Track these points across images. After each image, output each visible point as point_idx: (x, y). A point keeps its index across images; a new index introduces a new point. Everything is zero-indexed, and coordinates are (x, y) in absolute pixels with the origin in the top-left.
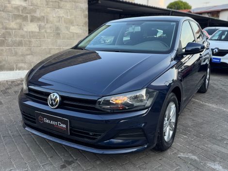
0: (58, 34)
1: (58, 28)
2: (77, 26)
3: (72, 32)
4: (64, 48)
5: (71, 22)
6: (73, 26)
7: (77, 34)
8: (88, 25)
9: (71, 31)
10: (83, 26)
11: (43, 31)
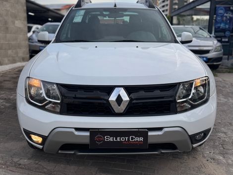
0: (7, 28)
1: (6, 23)
2: (19, 21)
3: (16, 27)
4: (12, 42)
5: (15, 17)
6: (17, 20)
7: (20, 28)
8: (26, 19)
9: (16, 25)
10: (23, 21)
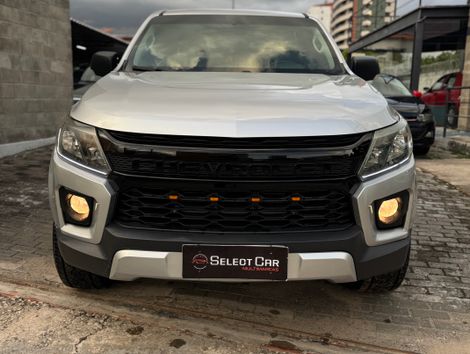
2: (59, 62)
3: (53, 72)
4: (45, 99)
6: (55, 60)
8: (71, 59)
9: (52, 69)
10: (66, 61)
11: (17, 68)
